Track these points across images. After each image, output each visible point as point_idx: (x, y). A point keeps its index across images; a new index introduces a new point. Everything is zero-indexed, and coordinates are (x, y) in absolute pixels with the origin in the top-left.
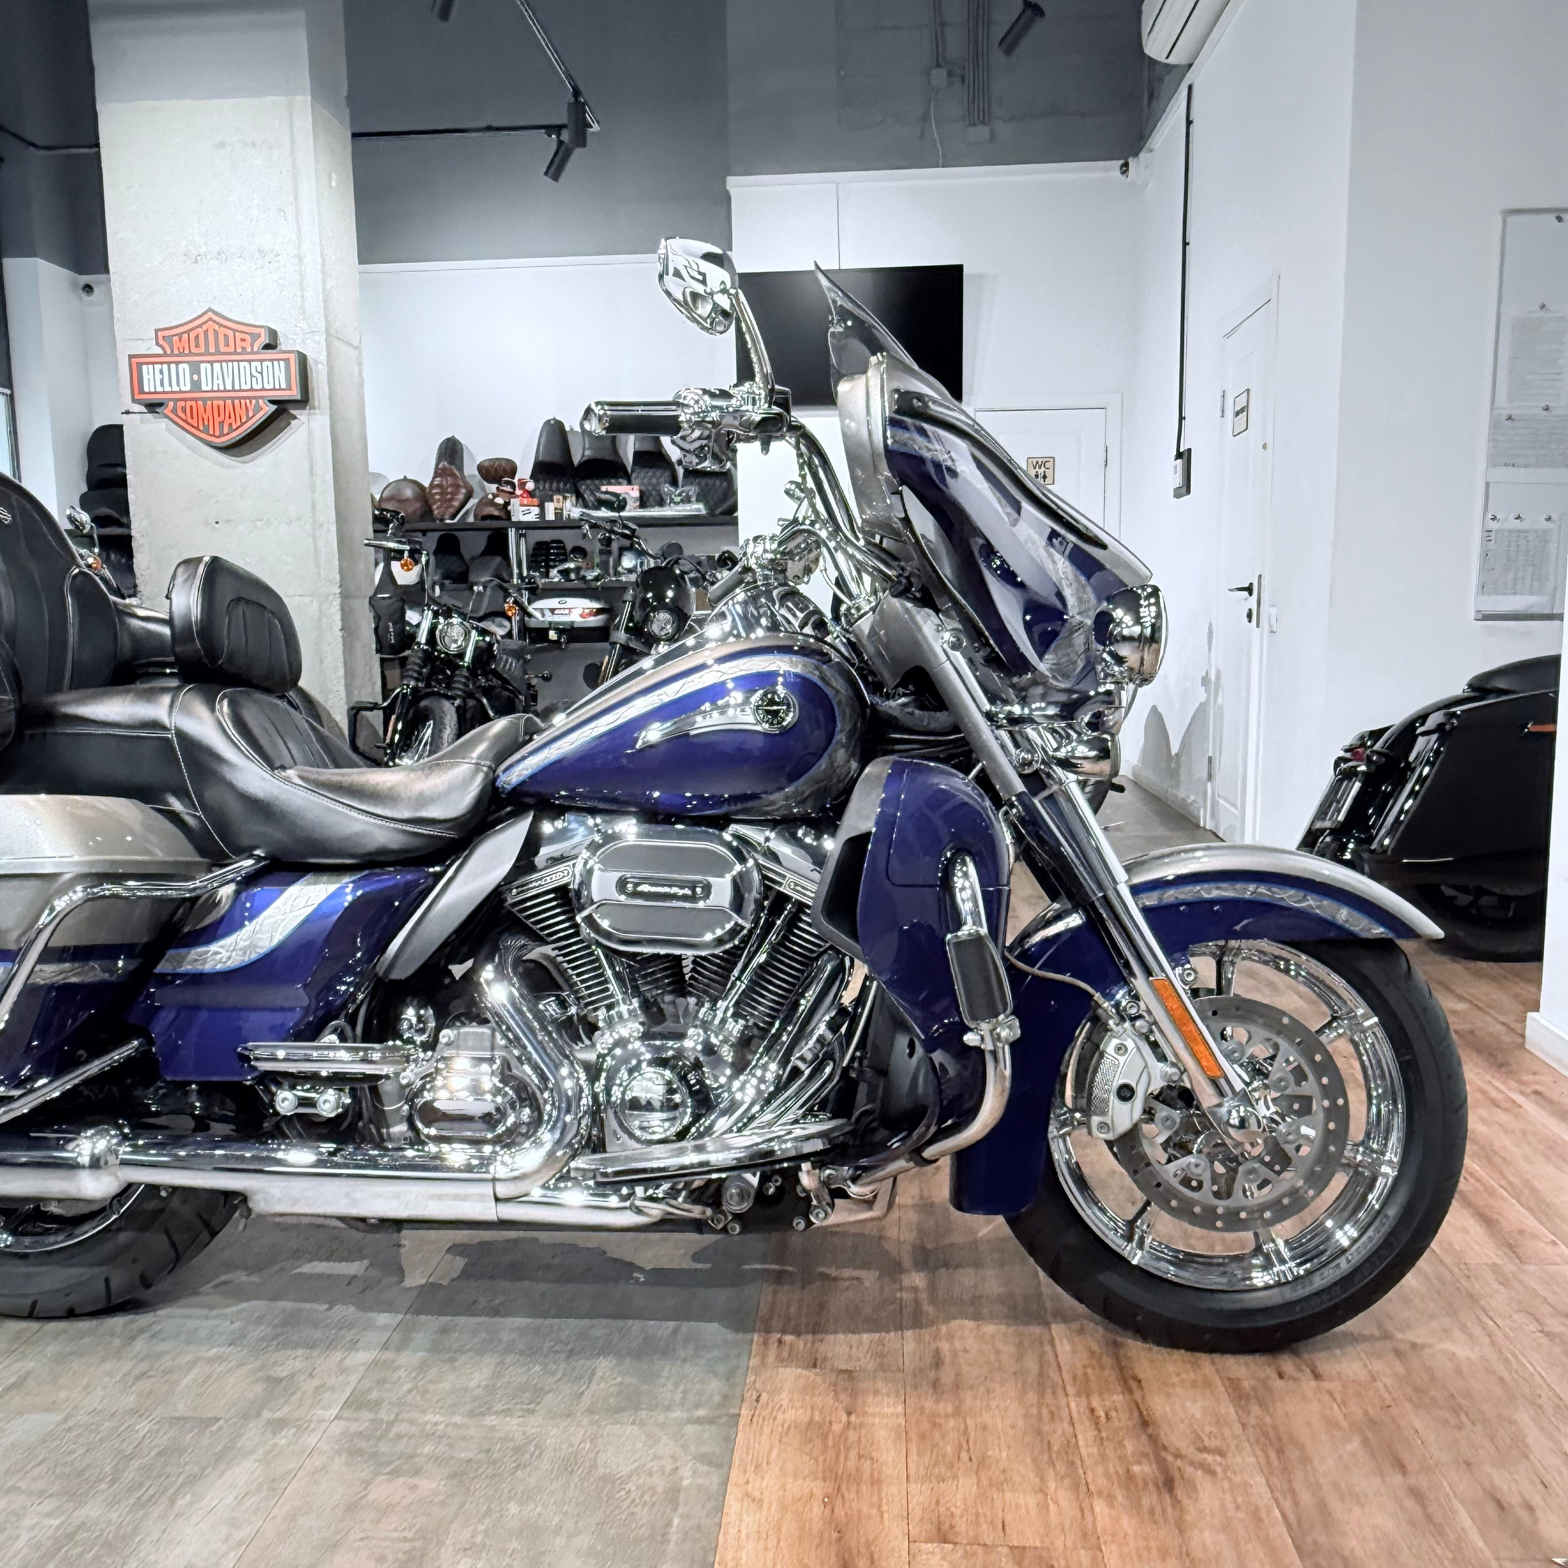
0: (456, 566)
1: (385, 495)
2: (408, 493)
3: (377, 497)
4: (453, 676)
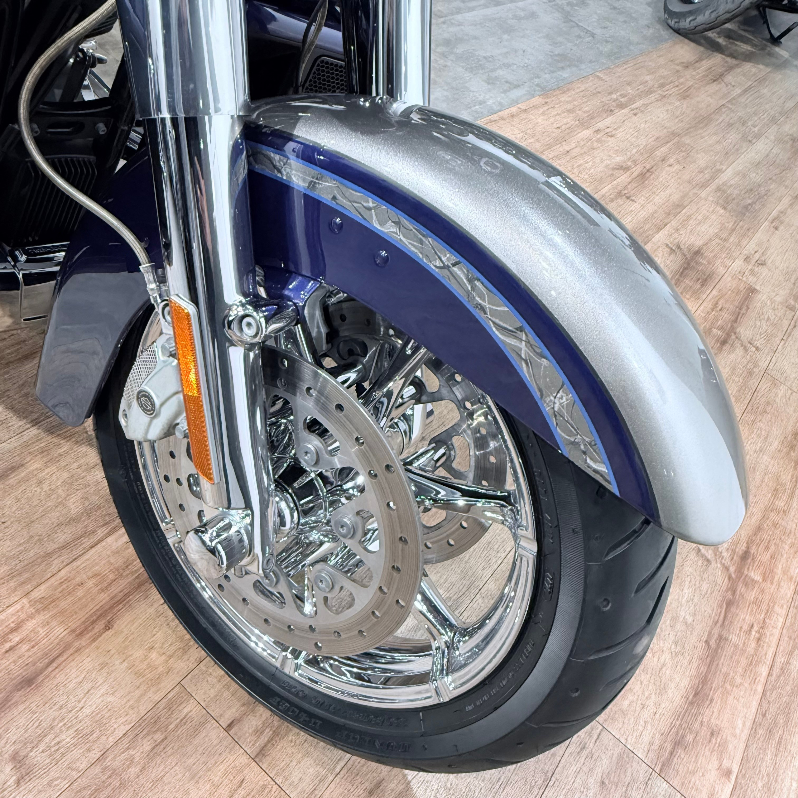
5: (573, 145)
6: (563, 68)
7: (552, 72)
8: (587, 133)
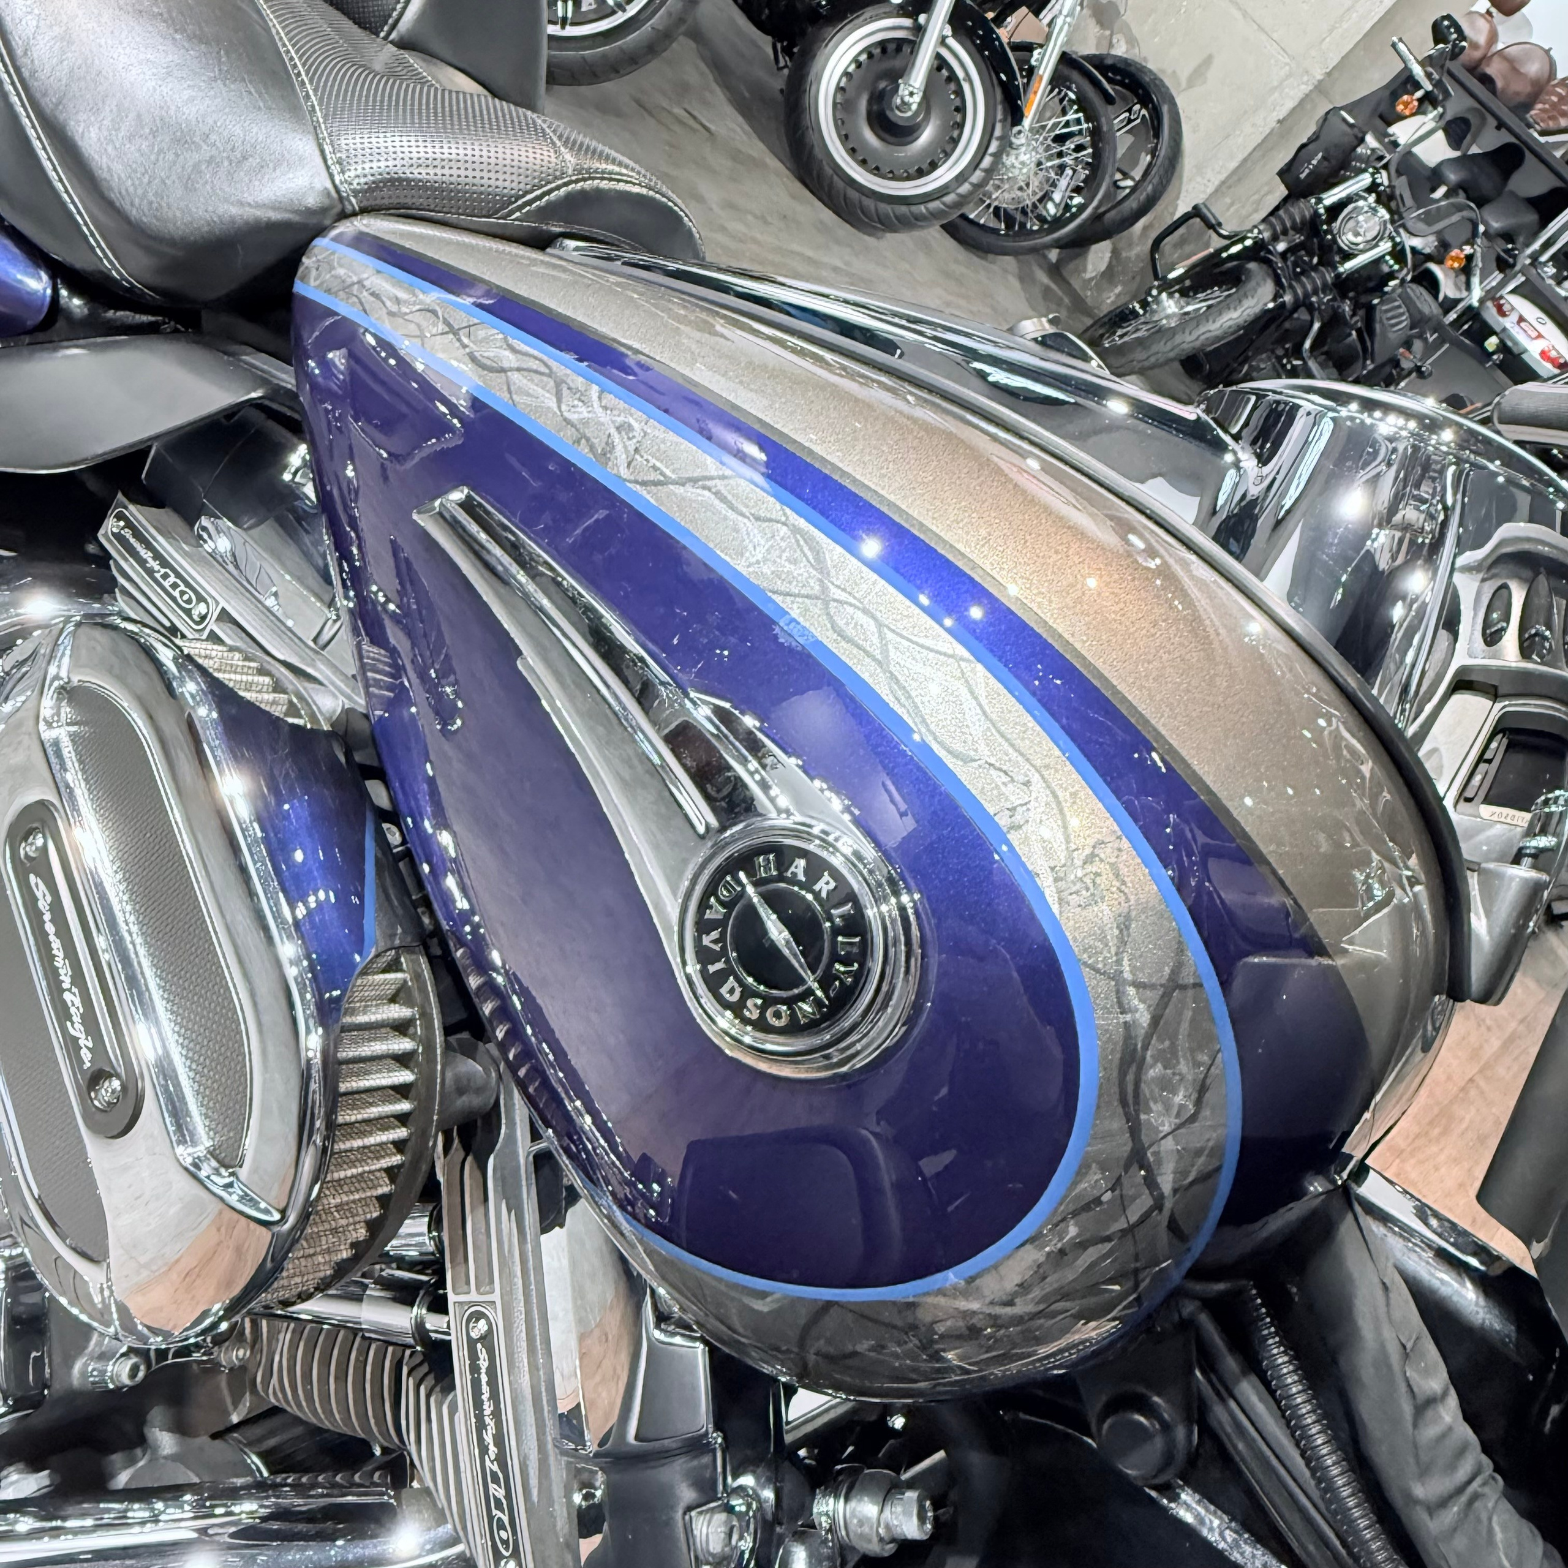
0: (1487, 185)
1: (1512, 51)
2: (1534, 68)
3: (1500, 46)
4: (1315, 268)
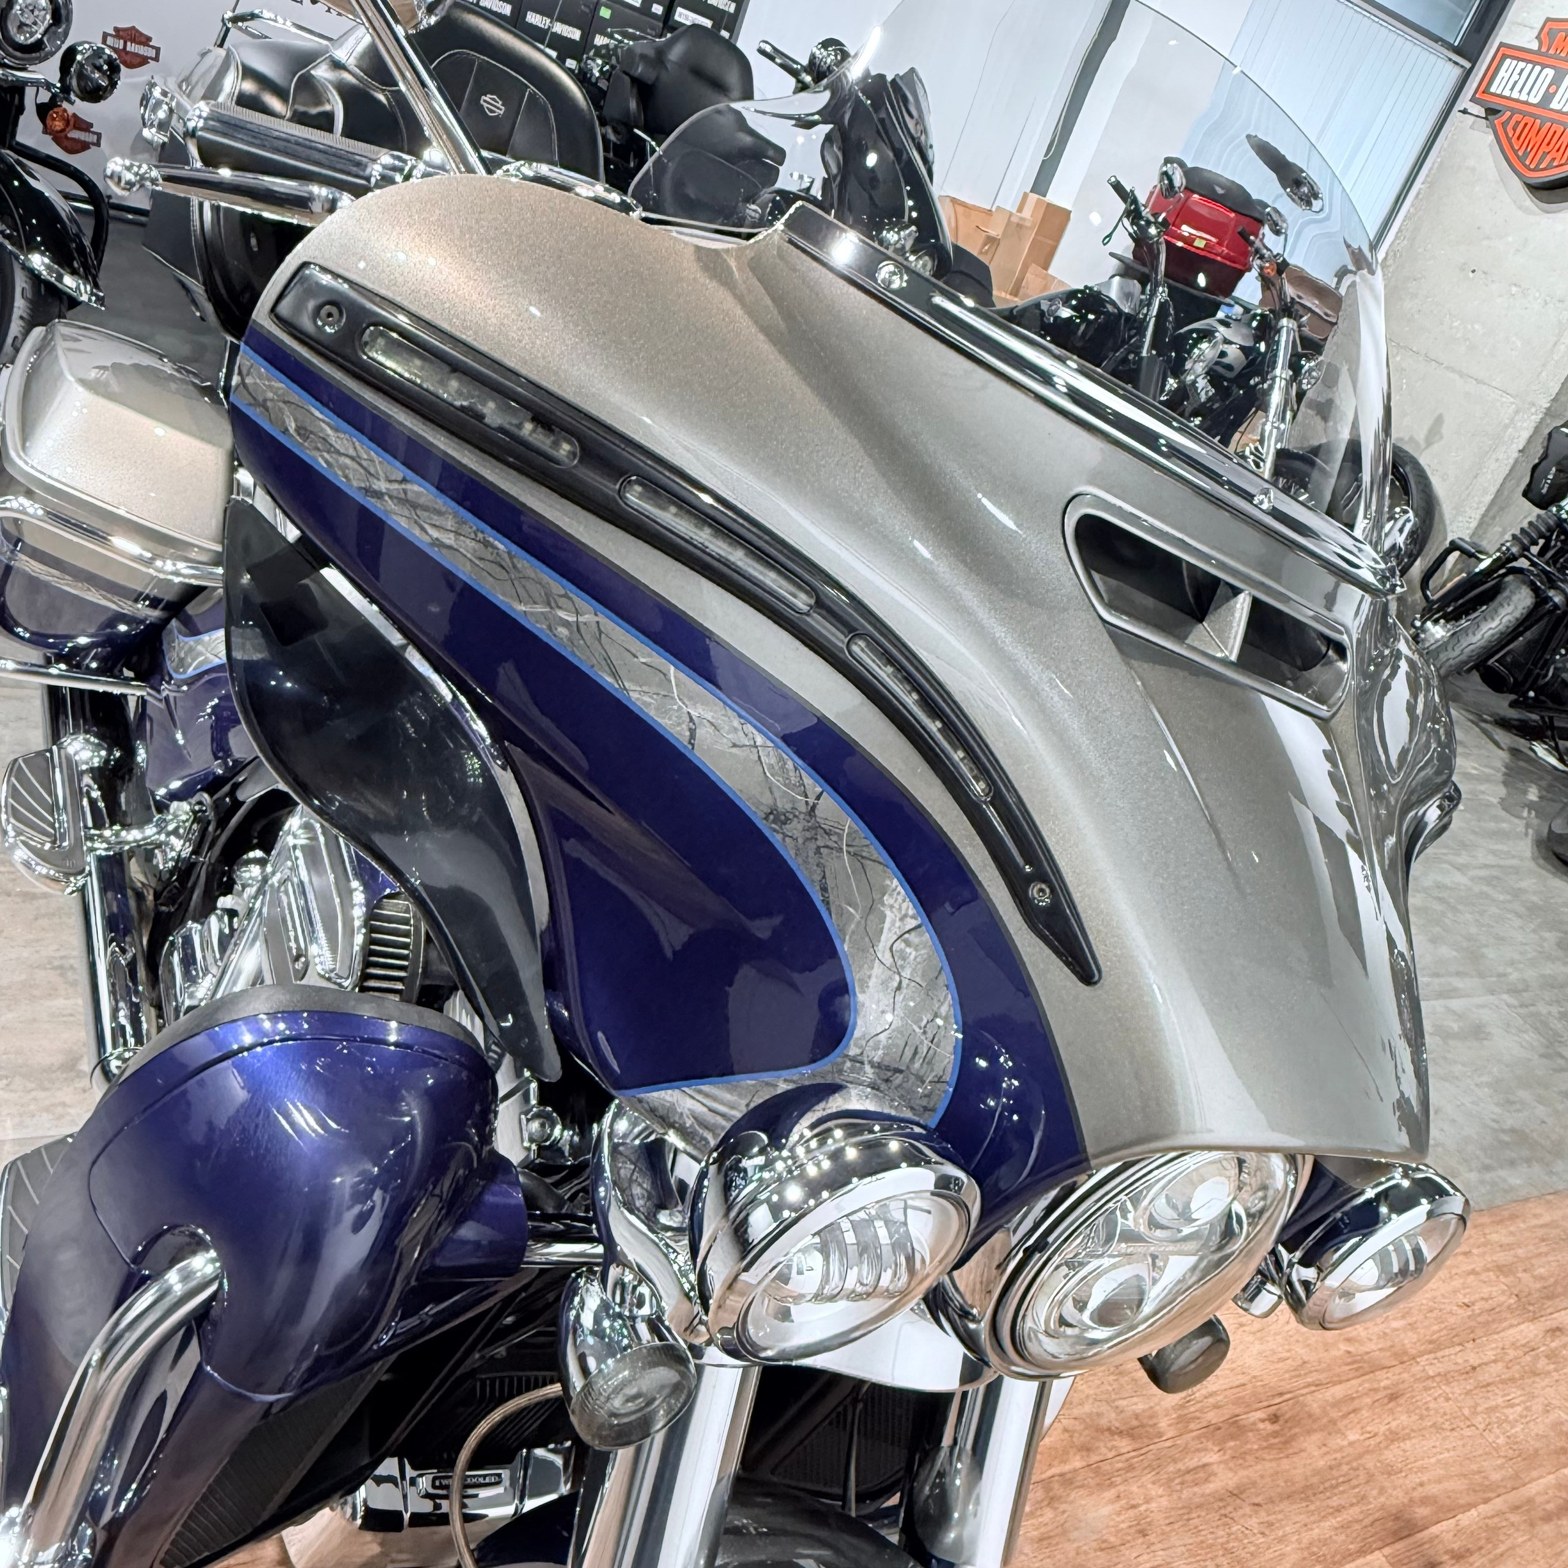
5: (1490, 1355)
6: (1512, 1163)
7: (1487, 1168)
8: (1529, 1331)
